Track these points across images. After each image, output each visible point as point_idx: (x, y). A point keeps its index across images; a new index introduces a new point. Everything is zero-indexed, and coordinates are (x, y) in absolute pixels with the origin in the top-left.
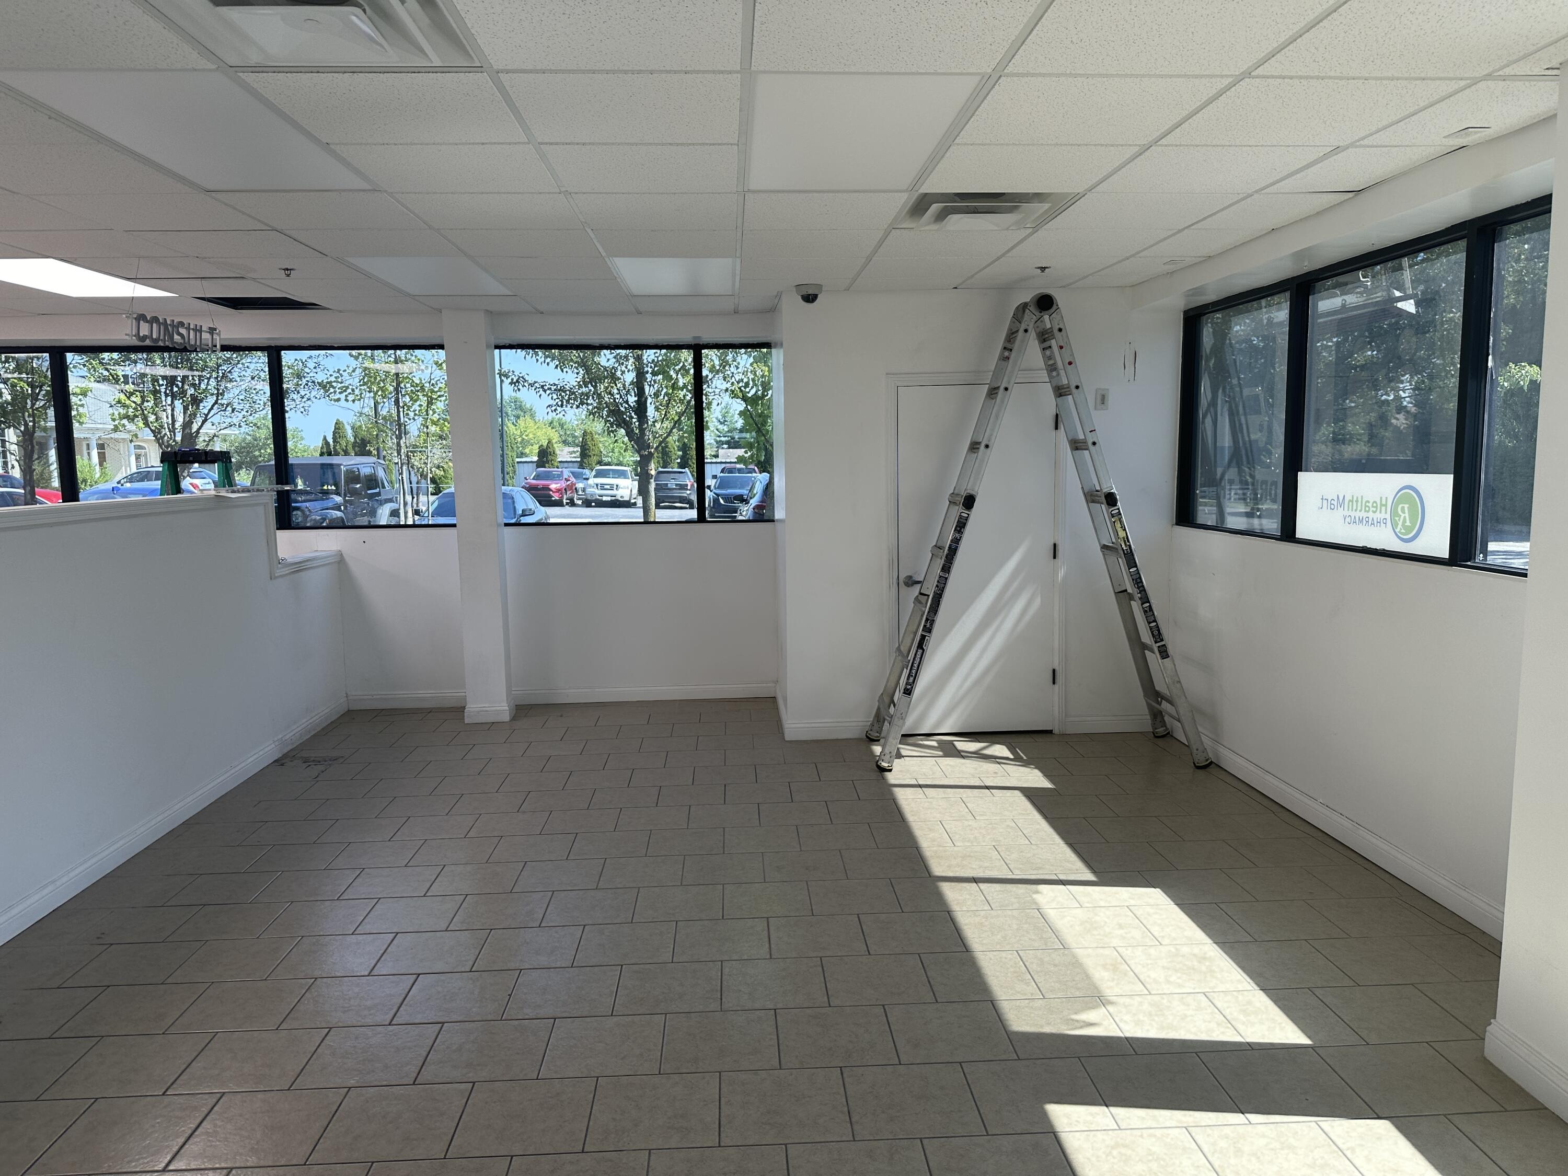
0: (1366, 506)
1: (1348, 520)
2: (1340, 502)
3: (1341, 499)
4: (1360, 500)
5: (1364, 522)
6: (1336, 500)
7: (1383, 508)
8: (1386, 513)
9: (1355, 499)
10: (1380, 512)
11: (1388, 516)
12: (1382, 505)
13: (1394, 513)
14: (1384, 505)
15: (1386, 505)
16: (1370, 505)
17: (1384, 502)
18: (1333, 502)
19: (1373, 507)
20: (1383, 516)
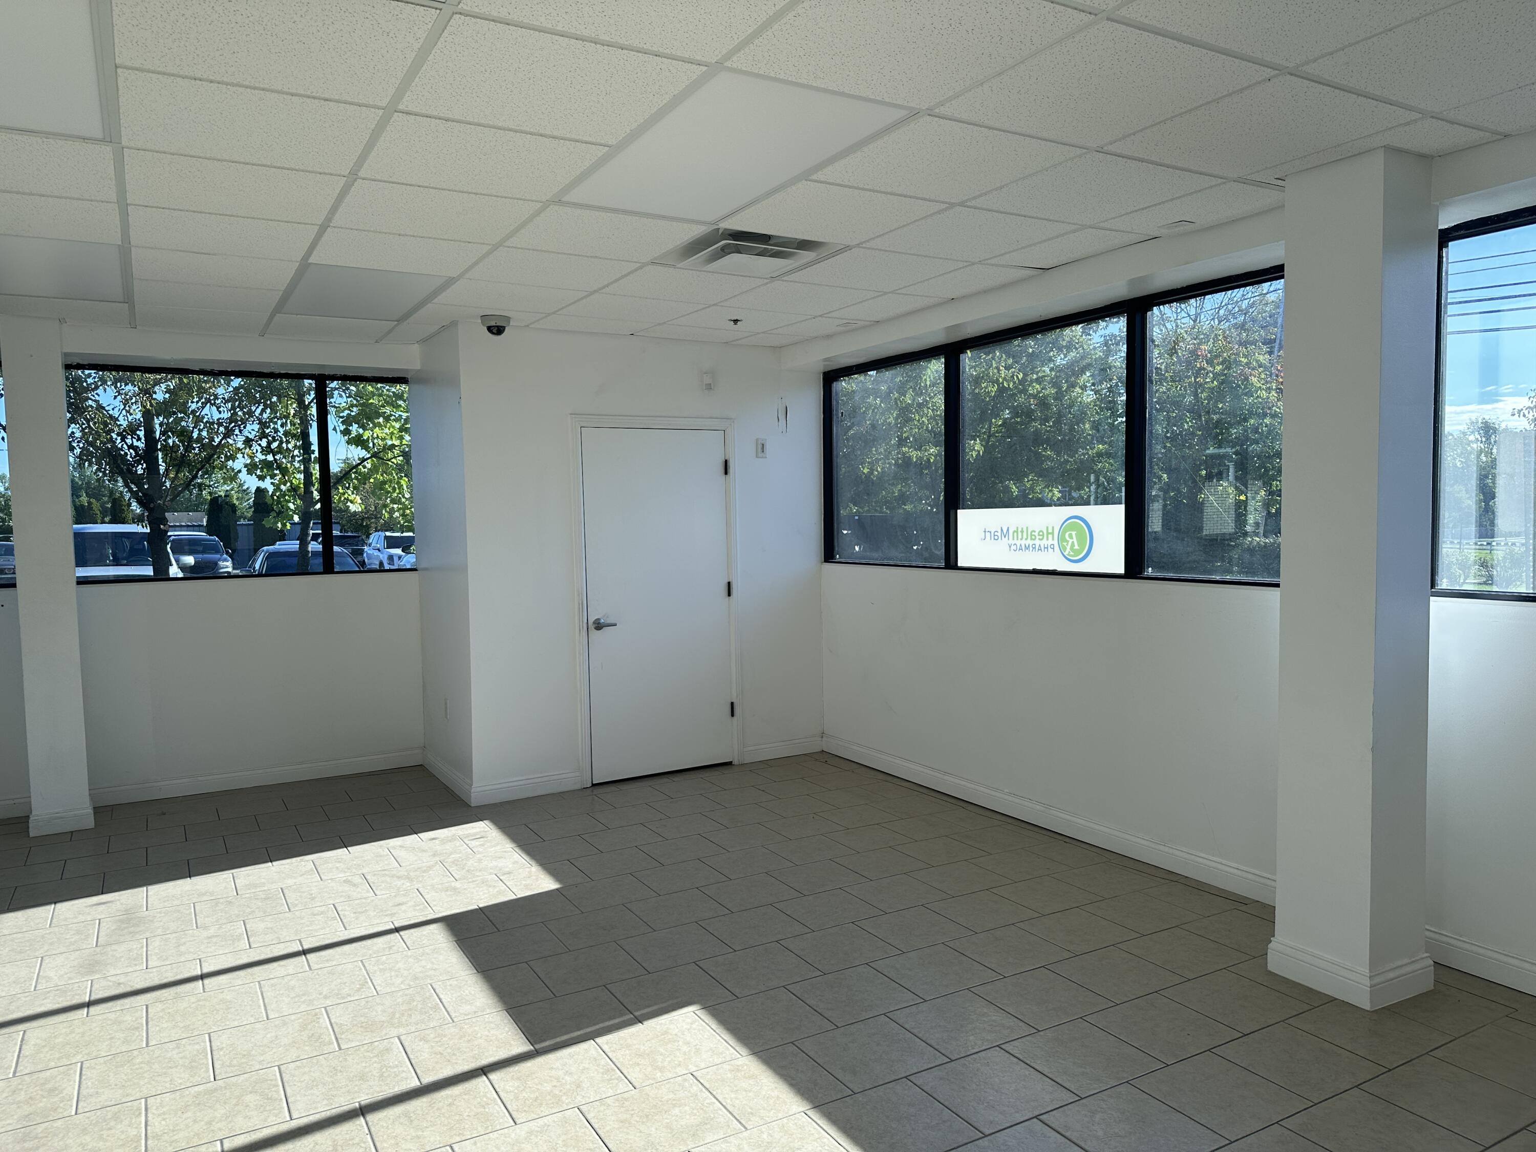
0: (1031, 535)
1: (1013, 547)
2: (1005, 533)
3: (1005, 531)
4: (1025, 530)
5: (1031, 549)
6: (1000, 531)
7: (1050, 536)
8: (1053, 539)
9: (1020, 530)
10: (1047, 539)
11: (1056, 542)
12: (1048, 533)
13: (1061, 539)
14: (1050, 533)
15: (1053, 533)
16: (1036, 534)
17: (1050, 531)
18: (996, 534)
19: (1039, 535)
20: (1050, 542)
